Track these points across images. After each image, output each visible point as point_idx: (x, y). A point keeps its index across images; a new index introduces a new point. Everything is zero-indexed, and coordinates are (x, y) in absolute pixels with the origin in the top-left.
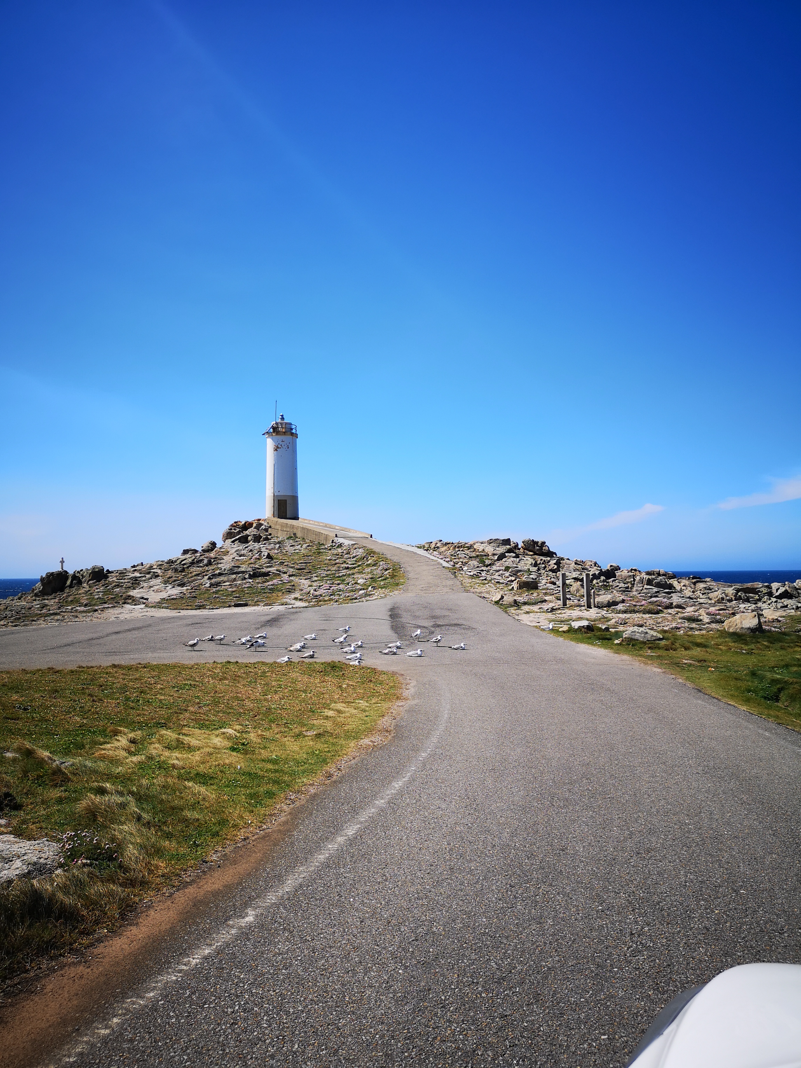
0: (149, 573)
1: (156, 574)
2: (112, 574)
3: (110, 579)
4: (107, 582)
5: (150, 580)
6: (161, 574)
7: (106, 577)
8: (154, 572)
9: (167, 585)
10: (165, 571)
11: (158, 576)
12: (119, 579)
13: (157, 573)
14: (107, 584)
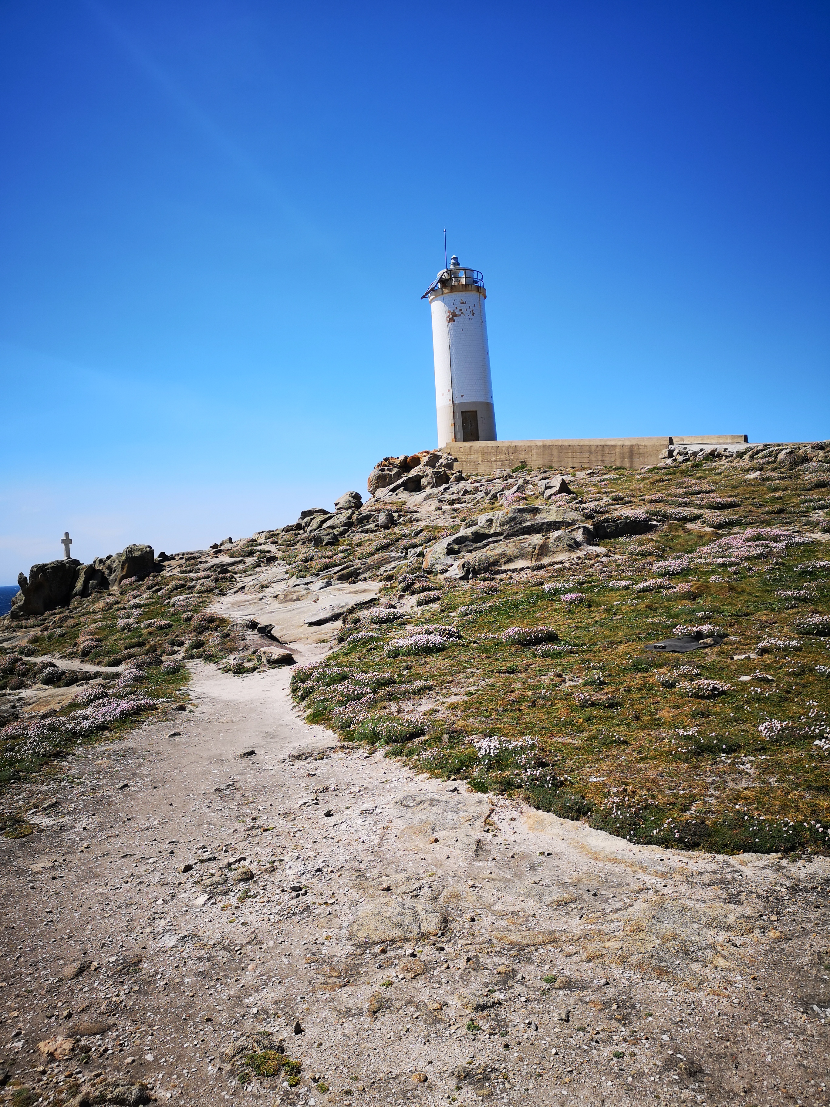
0: (251, 554)
1: (268, 555)
2: (172, 562)
3: (166, 574)
4: (159, 579)
5: (258, 570)
6: (280, 554)
7: (158, 568)
8: (262, 552)
9: (308, 579)
10: (288, 546)
11: (273, 559)
12: (185, 572)
13: (269, 552)
14: (157, 584)
